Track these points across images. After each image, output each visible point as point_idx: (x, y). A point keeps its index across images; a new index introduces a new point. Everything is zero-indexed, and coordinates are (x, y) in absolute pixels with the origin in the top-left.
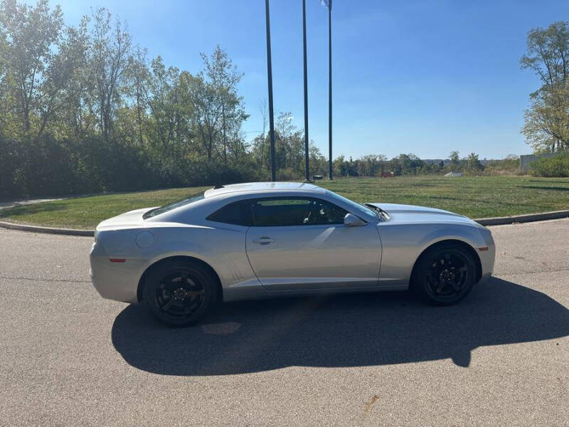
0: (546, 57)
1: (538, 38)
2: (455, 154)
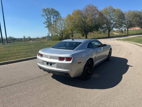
0: (47, 15)
1: (44, 10)
2: (24, 37)
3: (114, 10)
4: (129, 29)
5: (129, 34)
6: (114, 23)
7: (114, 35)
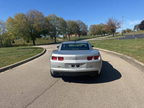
3: (58, 19)
4: (70, 36)
5: (71, 40)
6: (59, 30)
7: (58, 41)
